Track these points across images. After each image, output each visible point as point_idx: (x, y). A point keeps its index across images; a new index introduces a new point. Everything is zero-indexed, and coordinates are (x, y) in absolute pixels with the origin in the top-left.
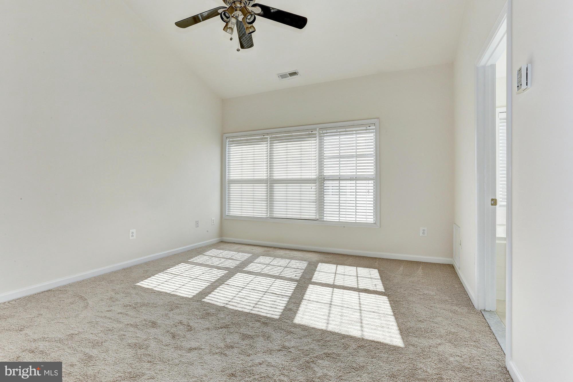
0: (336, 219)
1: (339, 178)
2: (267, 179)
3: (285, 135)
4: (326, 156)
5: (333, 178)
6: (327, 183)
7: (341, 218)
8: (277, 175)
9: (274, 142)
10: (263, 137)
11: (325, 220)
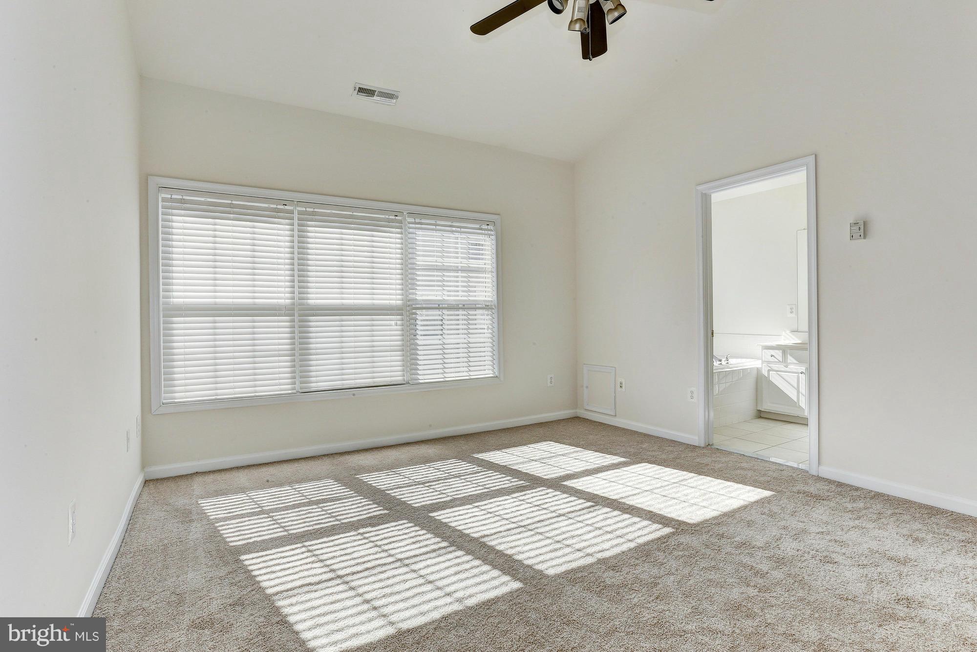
0: (438, 378)
1: (439, 305)
2: (293, 304)
3: (334, 212)
4: (419, 265)
5: (430, 306)
6: (422, 316)
7: (446, 375)
8: (317, 297)
9: (308, 222)
10: (282, 207)
11: (421, 381)
